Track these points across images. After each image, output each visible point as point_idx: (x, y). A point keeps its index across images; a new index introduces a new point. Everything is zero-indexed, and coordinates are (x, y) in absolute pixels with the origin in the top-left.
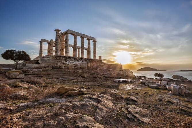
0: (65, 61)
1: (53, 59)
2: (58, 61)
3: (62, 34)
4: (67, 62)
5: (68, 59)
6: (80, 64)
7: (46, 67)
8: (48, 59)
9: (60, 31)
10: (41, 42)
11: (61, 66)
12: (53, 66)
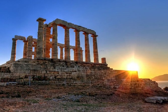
0: (52, 67)
1: (35, 64)
2: (42, 67)
3: (47, 26)
4: (55, 68)
5: (57, 64)
6: (75, 71)
7: (22, 78)
8: (26, 63)
9: (45, 20)
10: (14, 40)
11: (46, 75)
12: (34, 76)
